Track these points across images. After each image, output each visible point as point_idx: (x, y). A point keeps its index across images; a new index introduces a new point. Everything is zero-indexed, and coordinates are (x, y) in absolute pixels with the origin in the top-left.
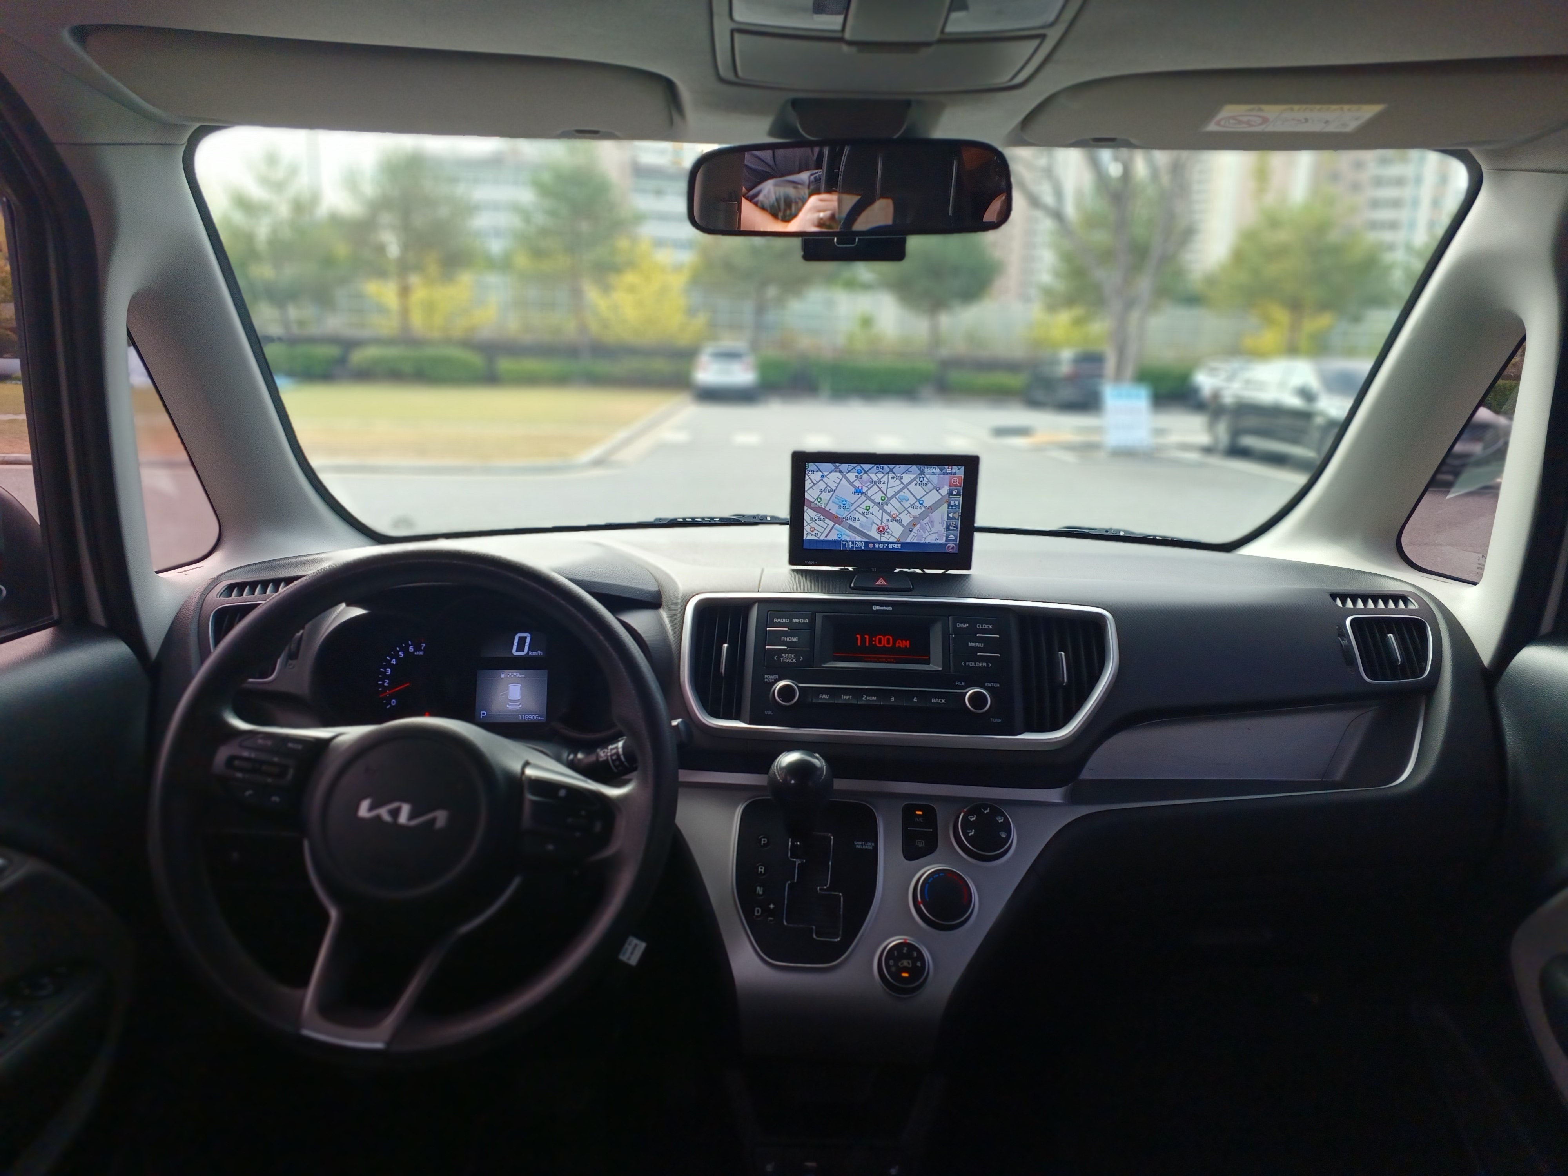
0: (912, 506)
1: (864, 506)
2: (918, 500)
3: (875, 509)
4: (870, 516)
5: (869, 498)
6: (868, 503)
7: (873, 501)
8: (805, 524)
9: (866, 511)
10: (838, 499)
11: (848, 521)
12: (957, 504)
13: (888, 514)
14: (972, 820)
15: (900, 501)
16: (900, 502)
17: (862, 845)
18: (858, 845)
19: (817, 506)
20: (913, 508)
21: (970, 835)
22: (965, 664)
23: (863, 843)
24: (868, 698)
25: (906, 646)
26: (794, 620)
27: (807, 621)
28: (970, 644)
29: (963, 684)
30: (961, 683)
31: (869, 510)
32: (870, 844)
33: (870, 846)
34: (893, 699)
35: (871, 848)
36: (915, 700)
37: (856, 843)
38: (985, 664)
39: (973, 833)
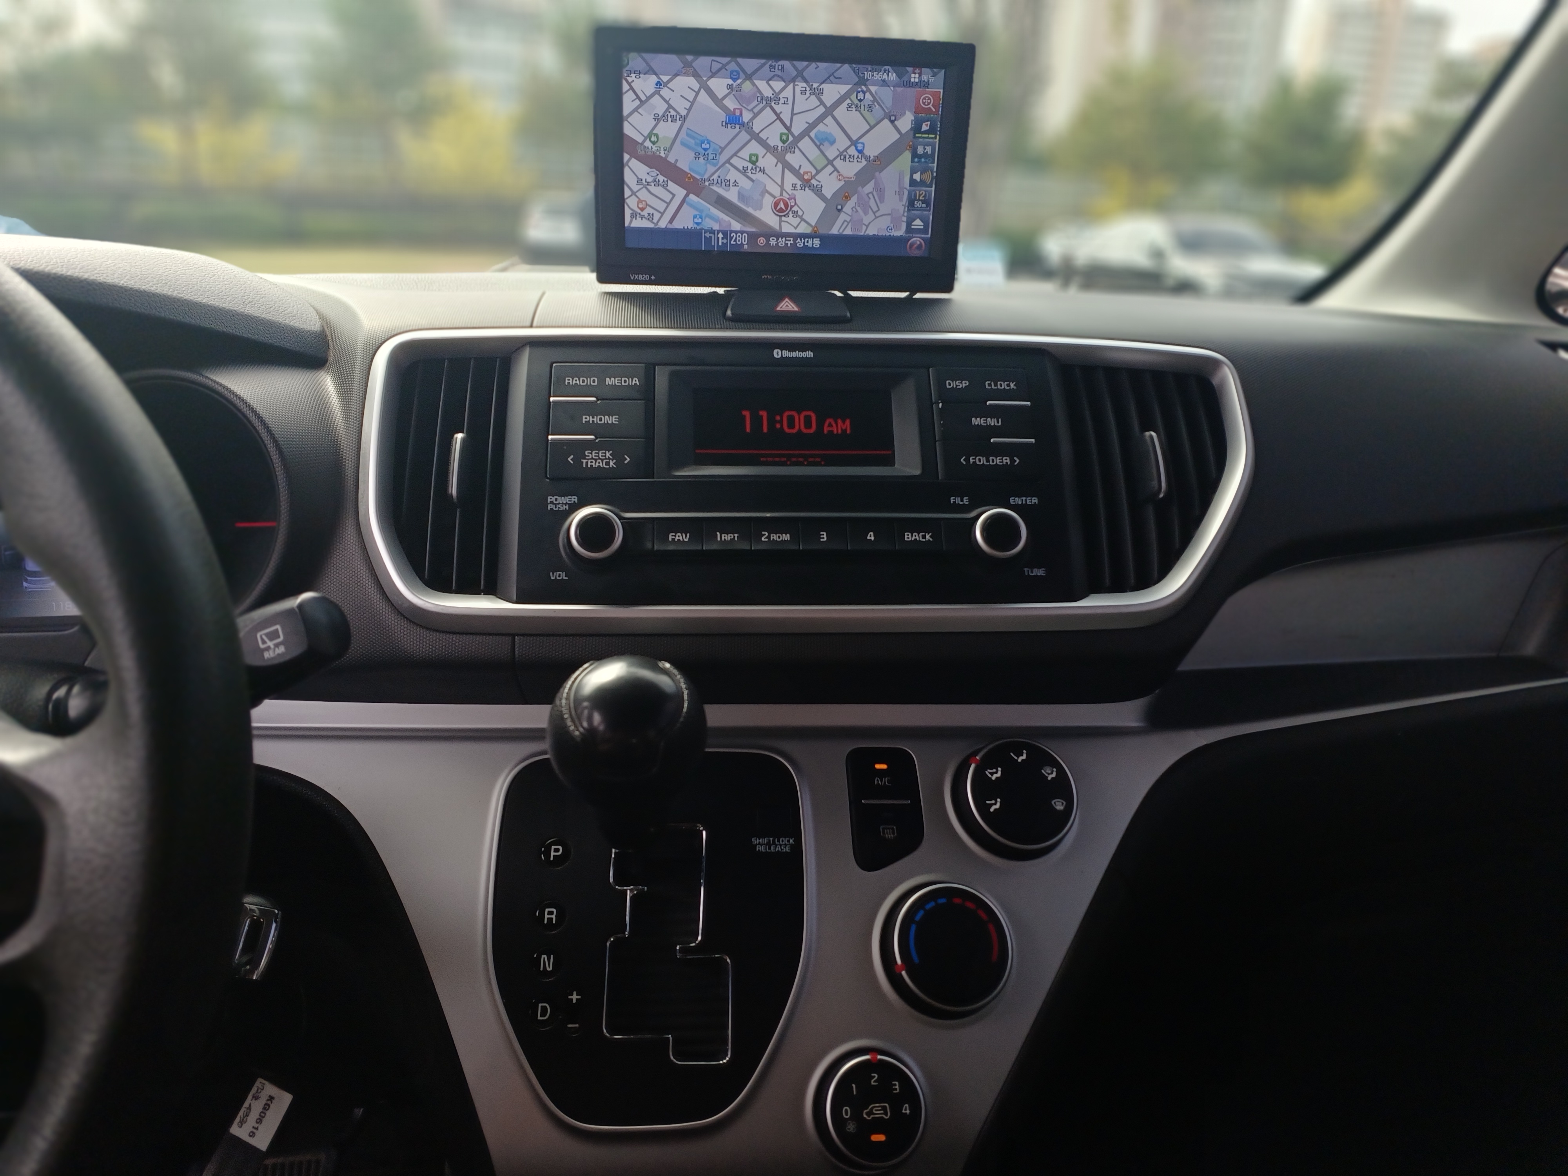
0: (843, 156)
1: (745, 154)
2: (854, 143)
3: (768, 161)
4: (759, 176)
5: (756, 137)
6: (754, 147)
7: (763, 143)
8: (627, 193)
9: (750, 166)
10: (693, 138)
11: (714, 188)
12: (929, 152)
13: (796, 172)
14: (994, 778)
15: (818, 143)
16: (818, 147)
17: (769, 844)
18: (761, 844)
19: (650, 153)
20: (845, 159)
21: (992, 810)
22: (968, 460)
23: (771, 839)
24: (774, 537)
25: (844, 431)
26: (609, 381)
27: (636, 381)
28: (976, 421)
29: (966, 500)
30: (962, 500)
31: (757, 164)
32: (785, 841)
33: (786, 845)
34: (824, 537)
35: (788, 849)
36: (871, 536)
37: (755, 841)
38: (1007, 460)
39: (997, 806)
